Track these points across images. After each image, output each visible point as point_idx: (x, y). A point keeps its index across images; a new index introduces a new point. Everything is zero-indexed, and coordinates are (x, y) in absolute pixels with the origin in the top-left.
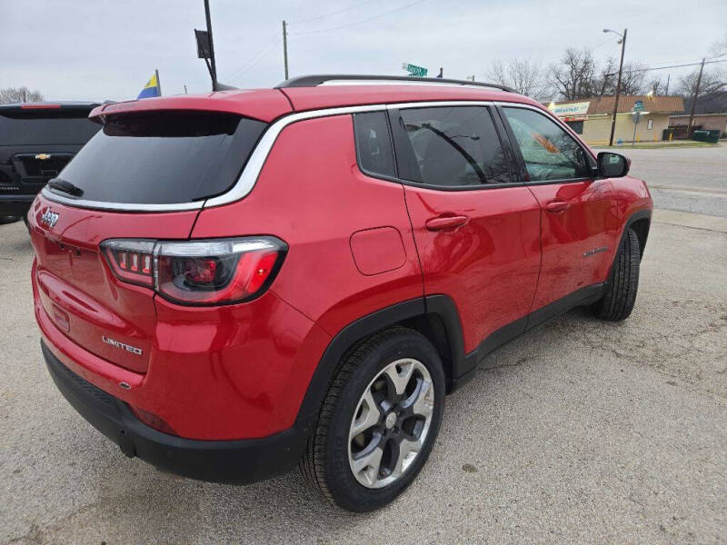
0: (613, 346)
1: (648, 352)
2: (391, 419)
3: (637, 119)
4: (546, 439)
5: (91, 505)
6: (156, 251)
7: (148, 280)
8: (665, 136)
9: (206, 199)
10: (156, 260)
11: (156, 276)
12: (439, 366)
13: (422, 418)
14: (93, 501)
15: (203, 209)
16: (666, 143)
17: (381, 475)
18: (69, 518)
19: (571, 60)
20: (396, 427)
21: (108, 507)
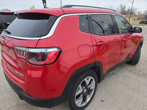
0: (133, 71)
1: (142, 72)
2: (85, 91)
3: (135, 19)
4: (120, 94)
5: (14, 106)
6: (27, 50)
7: (25, 58)
8: (140, 23)
9: (41, 37)
10: (27, 53)
11: (27, 57)
12: (97, 77)
13: (92, 90)
14: (15, 105)
15: (40, 39)
16: (140, 25)
17: (82, 103)
18: (9, 109)
19: (121, 6)
20: (86, 92)
21: (18, 107)
